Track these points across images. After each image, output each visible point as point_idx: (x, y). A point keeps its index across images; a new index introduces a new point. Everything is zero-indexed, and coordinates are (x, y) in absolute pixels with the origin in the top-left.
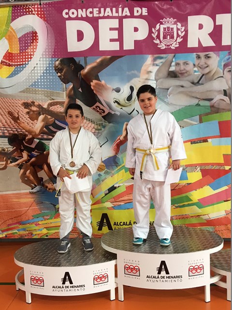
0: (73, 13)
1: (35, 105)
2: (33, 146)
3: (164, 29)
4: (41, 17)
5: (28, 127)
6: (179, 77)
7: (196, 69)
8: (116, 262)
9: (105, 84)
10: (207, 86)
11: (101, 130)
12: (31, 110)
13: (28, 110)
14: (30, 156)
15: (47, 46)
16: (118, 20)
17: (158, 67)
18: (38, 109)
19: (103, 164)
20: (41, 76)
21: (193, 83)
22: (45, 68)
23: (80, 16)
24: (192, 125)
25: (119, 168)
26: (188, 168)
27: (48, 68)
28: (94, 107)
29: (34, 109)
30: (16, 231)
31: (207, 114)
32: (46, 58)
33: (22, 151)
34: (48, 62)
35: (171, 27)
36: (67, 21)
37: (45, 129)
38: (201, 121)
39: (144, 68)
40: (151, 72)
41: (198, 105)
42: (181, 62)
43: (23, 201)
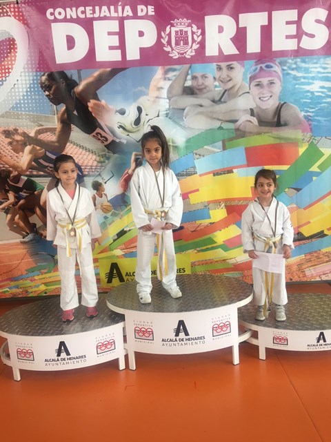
0: (59, 12)
1: (18, 134)
2: (20, 185)
3: (176, 32)
4: (19, 20)
5: (12, 162)
6: (196, 94)
7: (217, 83)
8: (125, 325)
9: (106, 105)
10: (231, 104)
11: (104, 162)
12: (14, 139)
13: (9, 140)
14: (18, 198)
15: (29, 56)
16: (117, 21)
17: (170, 82)
18: (23, 138)
19: (109, 204)
20: (23, 96)
21: (214, 101)
22: (28, 86)
23: (68, 17)
24: (214, 153)
25: (128, 208)
26: (211, 206)
27: (32, 86)
28: (94, 133)
29: (18, 138)
30: (7, 289)
31: (231, 139)
32: (28, 72)
33: (7, 191)
34: (31, 78)
35: (185, 29)
36: (53, 24)
37: (33, 163)
38: (224, 148)
39: (153, 83)
40: (162, 88)
41: (220, 128)
42: (198, 74)
43: (12, 252)
